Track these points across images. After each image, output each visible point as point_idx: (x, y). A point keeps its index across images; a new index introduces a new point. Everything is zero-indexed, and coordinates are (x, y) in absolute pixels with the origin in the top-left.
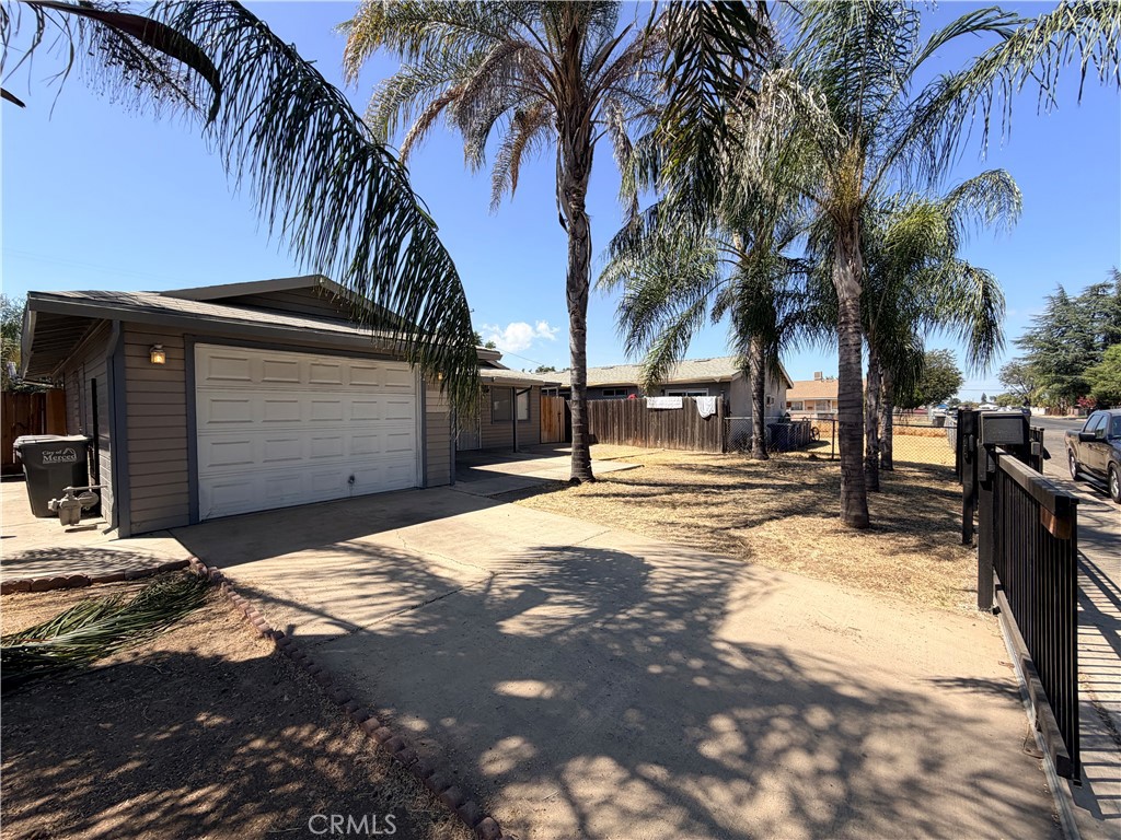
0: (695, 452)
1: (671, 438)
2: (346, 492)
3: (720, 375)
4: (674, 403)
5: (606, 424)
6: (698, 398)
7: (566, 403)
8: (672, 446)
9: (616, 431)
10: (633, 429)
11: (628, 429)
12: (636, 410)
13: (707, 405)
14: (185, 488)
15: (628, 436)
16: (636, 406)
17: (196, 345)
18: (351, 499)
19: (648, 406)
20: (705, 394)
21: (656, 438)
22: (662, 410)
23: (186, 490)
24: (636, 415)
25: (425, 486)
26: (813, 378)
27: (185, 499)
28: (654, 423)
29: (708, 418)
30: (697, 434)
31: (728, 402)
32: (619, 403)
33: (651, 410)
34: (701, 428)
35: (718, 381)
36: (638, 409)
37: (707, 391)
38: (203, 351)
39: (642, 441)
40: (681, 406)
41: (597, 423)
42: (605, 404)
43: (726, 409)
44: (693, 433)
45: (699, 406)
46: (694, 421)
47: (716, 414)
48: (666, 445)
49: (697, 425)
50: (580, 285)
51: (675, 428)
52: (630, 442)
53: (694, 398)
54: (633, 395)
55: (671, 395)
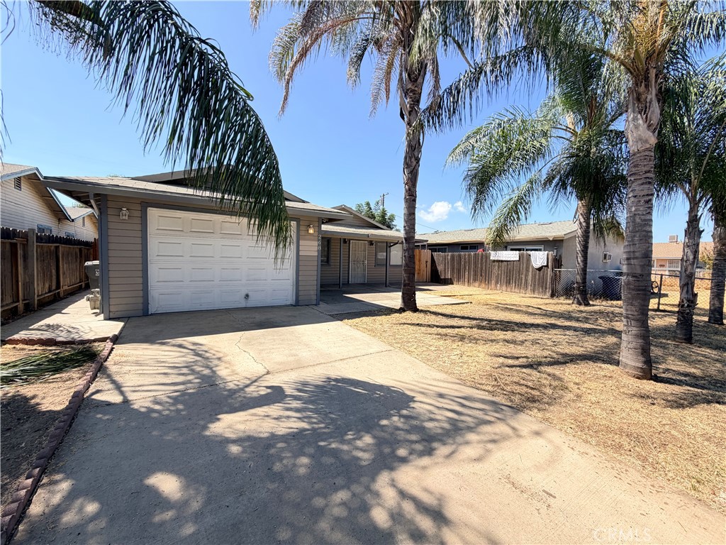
0: (527, 295)
1: (508, 283)
2: (243, 304)
3: (554, 234)
4: (512, 256)
5: (459, 270)
6: (532, 253)
7: (432, 255)
8: (509, 289)
9: (466, 276)
10: (479, 275)
11: (475, 275)
12: (482, 260)
13: (539, 258)
14: (141, 293)
15: (475, 280)
16: (482, 257)
17: (149, 209)
18: (245, 309)
19: (491, 258)
20: (540, 250)
21: (497, 283)
22: (502, 261)
23: (142, 295)
24: (482, 264)
25: (297, 304)
26: (667, 241)
27: (141, 300)
28: (495, 270)
29: (540, 269)
30: (530, 281)
31: (560, 256)
32: (469, 255)
33: (494, 261)
34: (534, 276)
35: (551, 239)
36: (484, 260)
37: (542, 247)
38: (153, 213)
39: (486, 284)
40: (518, 259)
41: (453, 269)
42: (460, 256)
43: (558, 262)
44: (526, 280)
45: (532, 259)
46: (527, 270)
47: (547, 266)
48: (504, 288)
49: (530, 273)
50: (411, 162)
51: (512, 275)
52: (477, 284)
53: (529, 252)
54: (481, 250)
55: (512, 250)
